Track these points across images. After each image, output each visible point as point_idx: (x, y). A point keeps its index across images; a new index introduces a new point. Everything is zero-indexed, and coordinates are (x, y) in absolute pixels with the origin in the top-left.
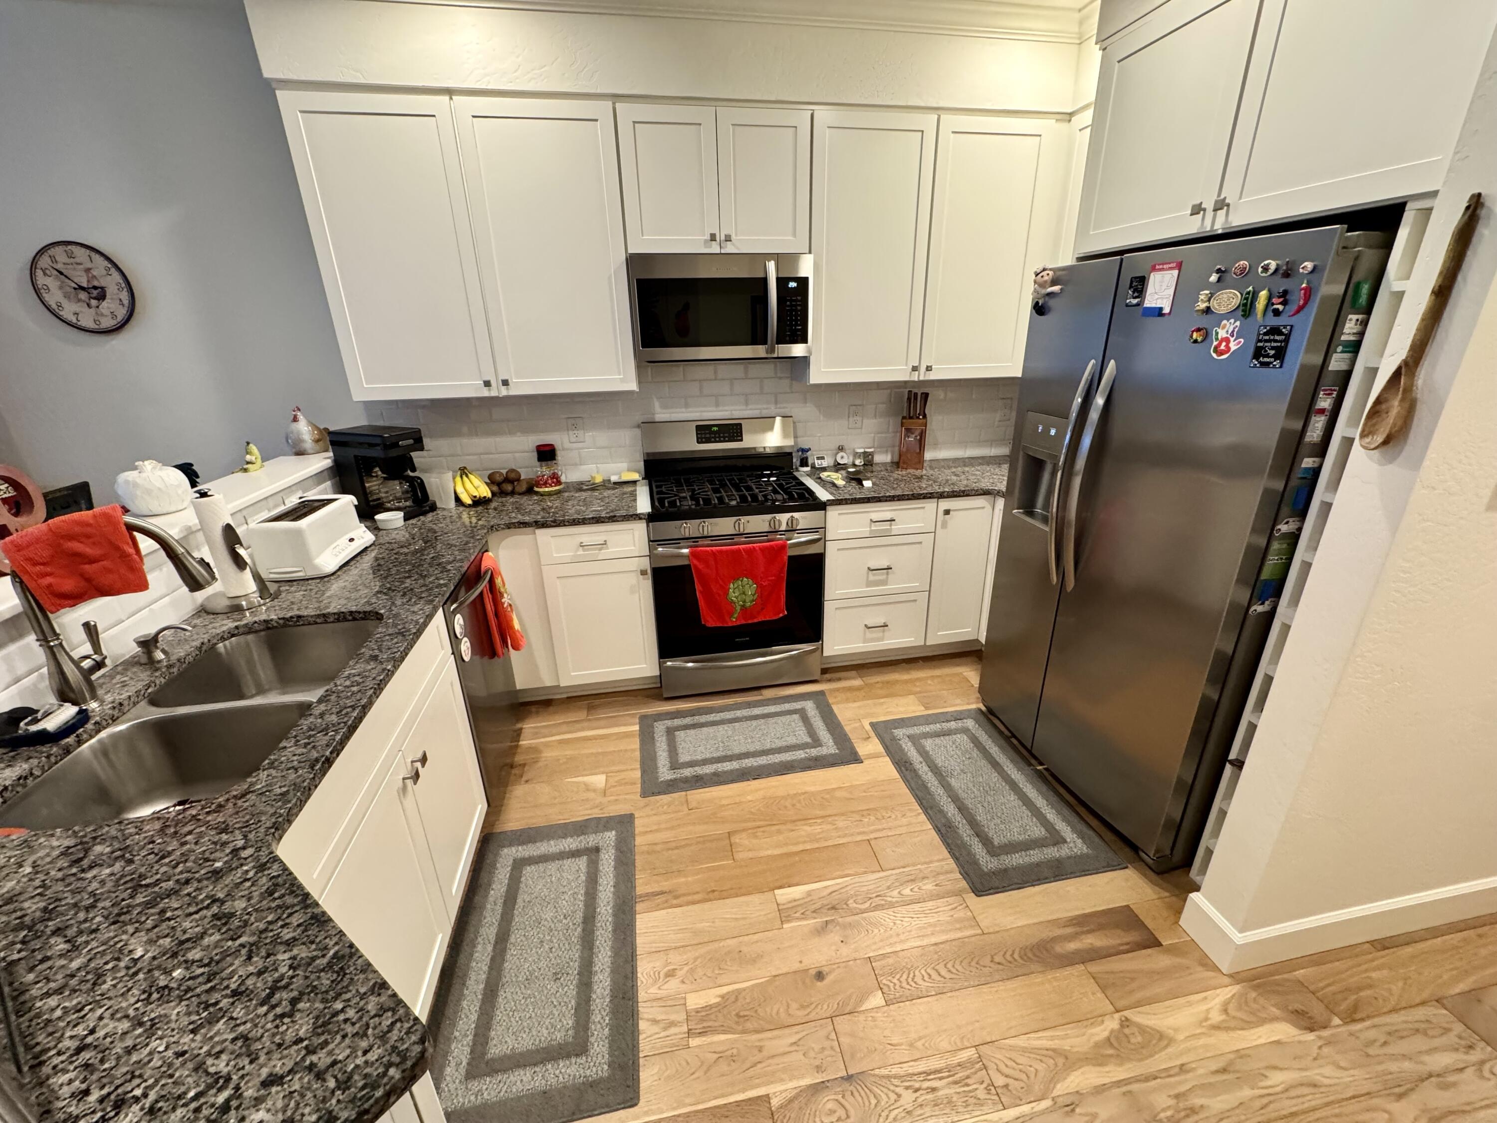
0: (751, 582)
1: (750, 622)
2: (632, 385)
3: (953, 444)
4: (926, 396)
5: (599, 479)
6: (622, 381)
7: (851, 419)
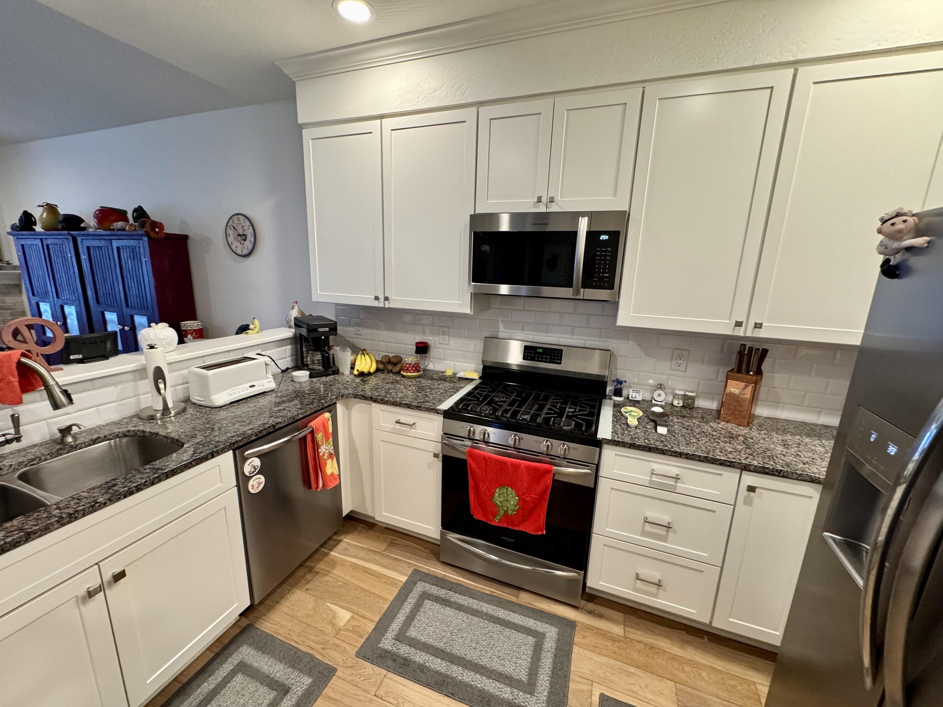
0: (514, 493)
1: (511, 527)
2: (467, 309)
3: (799, 406)
4: (765, 352)
5: (449, 373)
6: (461, 306)
7: (674, 362)
